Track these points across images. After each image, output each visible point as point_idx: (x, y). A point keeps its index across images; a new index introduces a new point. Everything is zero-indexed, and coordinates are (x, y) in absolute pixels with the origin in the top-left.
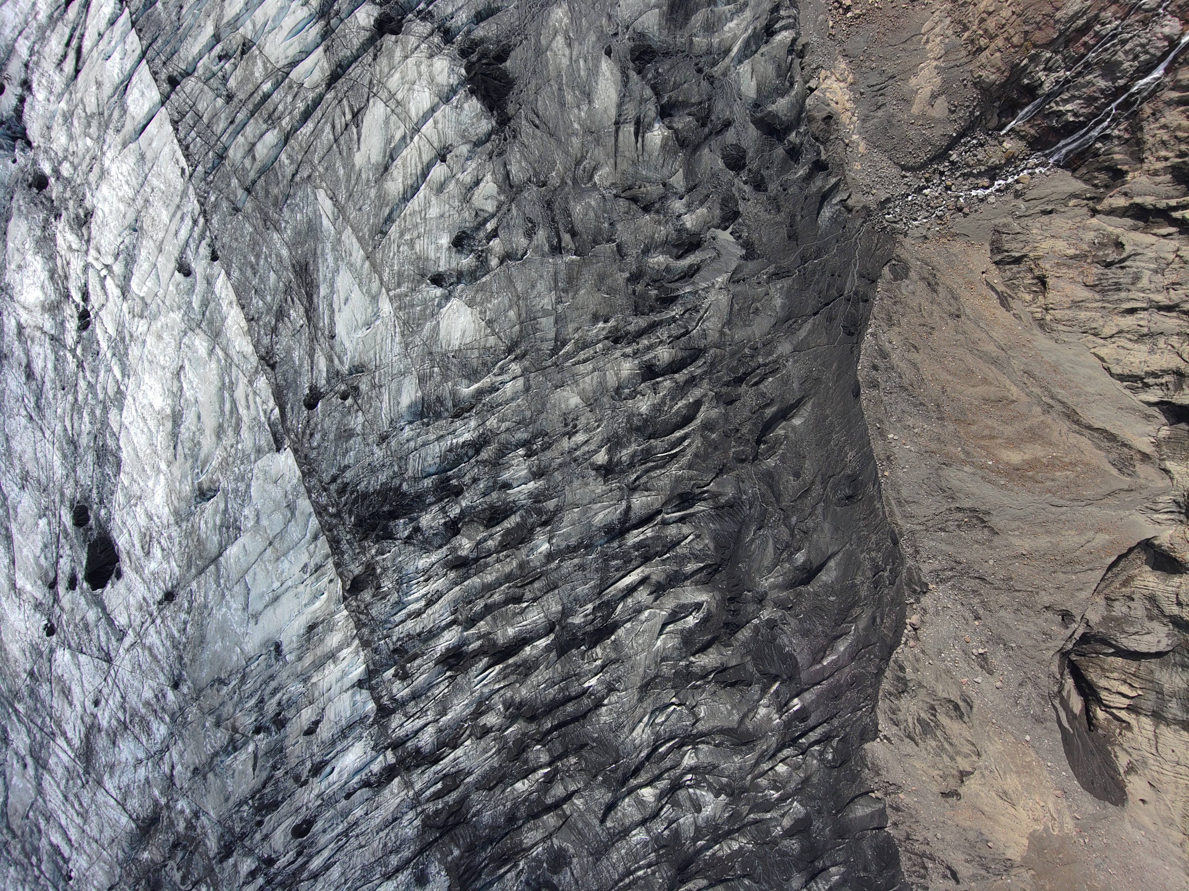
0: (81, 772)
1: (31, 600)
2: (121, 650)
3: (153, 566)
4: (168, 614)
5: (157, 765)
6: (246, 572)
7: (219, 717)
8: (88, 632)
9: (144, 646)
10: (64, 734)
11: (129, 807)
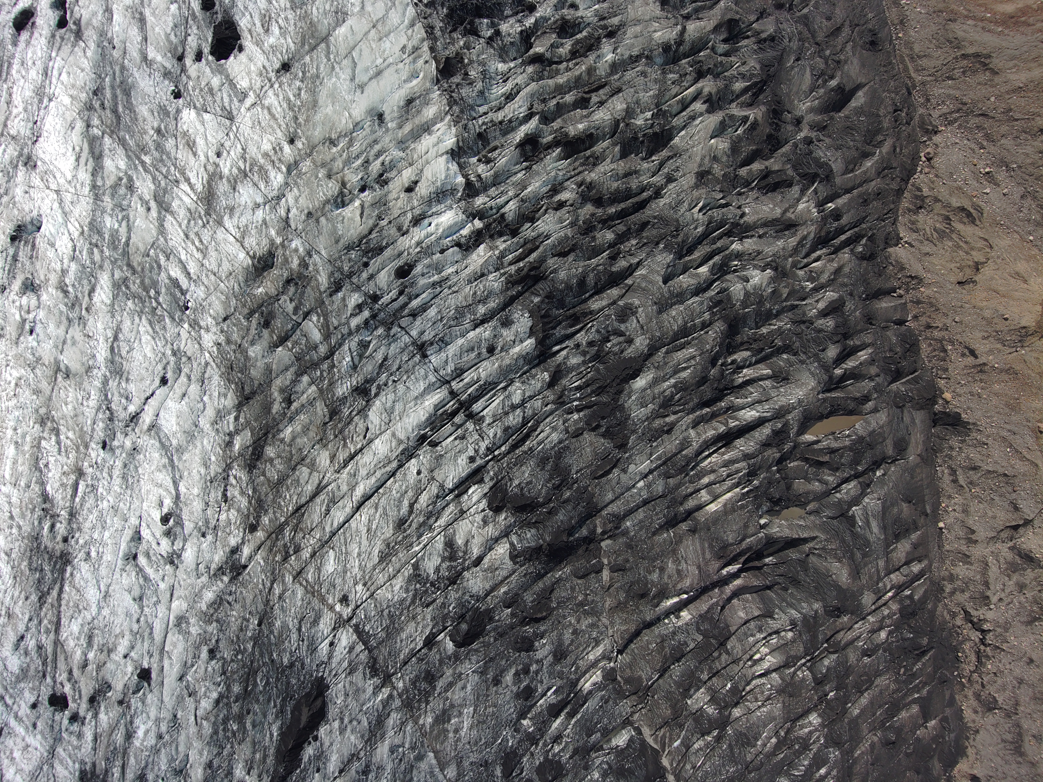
0: (203, 213)
1: (161, 69)
2: (243, 110)
3: (272, 40)
4: (285, 80)
5: (274, 208)
6: (353, 48)
7: (330, 170)
8: (212, 95)
9: (263, 107)
10: (188, 180)
11: (246, 245)
